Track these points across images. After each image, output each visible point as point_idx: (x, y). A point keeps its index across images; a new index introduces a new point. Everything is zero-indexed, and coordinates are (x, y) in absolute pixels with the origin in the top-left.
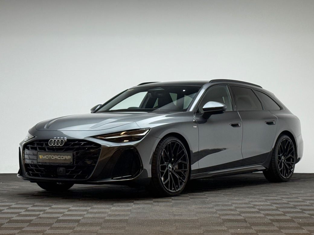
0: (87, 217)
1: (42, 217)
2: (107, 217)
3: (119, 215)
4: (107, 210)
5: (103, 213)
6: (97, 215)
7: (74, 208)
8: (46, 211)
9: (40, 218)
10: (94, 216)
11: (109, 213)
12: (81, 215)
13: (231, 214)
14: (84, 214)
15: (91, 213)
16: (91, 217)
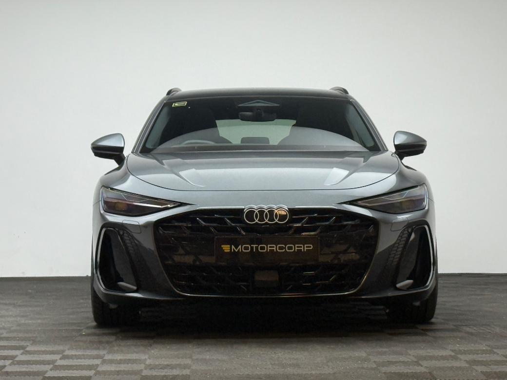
0: (103, 371)
1: (10, 372)
2: (144, 371)
3: (168, 365)
4: (143, 357)
5: (134, 361)
6: (123, 367)
7: (73, 353)
8: (16, 359)
9: (7, 373)
10: (117, 369)
11: (148, 362)
12: (90, 367)
13: (400, 362)
14: (97, 365)
15: (111, 362)
16: (111, 371)
